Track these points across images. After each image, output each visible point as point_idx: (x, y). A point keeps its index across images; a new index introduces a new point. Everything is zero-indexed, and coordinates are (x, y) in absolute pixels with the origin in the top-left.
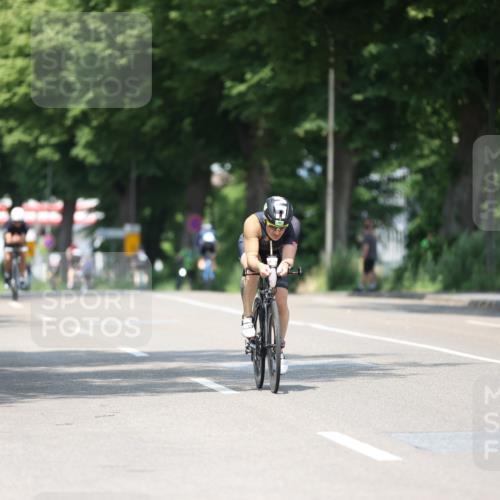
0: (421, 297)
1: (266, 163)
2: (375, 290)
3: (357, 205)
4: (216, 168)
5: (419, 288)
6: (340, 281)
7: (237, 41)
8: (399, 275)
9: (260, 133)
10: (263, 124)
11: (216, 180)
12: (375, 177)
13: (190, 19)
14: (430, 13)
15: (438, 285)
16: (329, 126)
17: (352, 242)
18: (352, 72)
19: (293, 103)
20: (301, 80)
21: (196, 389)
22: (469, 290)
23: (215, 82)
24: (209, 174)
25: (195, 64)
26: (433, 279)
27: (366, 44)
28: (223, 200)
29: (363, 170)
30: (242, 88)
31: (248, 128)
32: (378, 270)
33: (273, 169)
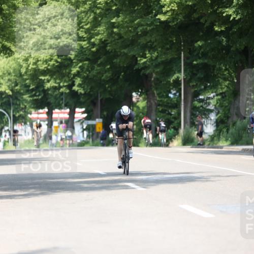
0: (222, 147)
1: (155, 92)
3: (194, 108)
4: (134, 94)
5: (221, 144)
6: (187, 141)
7: (142, 41)
8: (212, 138)
9: (153, 79)
10: (154, 75)
11: (134, 100)
12: (201, 97)
13: (122, 31)
14: (223, 29)
15: (229, 143)
16: (182, 76)
17: (193, 124)
18: (191, 53)
19: (168, 67)
20: (169, 57)
21: (127, 187)
22: (242, 144)
23: (134, 59)
24: (131, 97)
25: (126, 51)
26: (227, 140)
27: (197, 42)
28: (138, 107)
29: (196, 94)
30: (145, 60)
31: (147, 77)
32: (205, 136)
33: (158, 94)
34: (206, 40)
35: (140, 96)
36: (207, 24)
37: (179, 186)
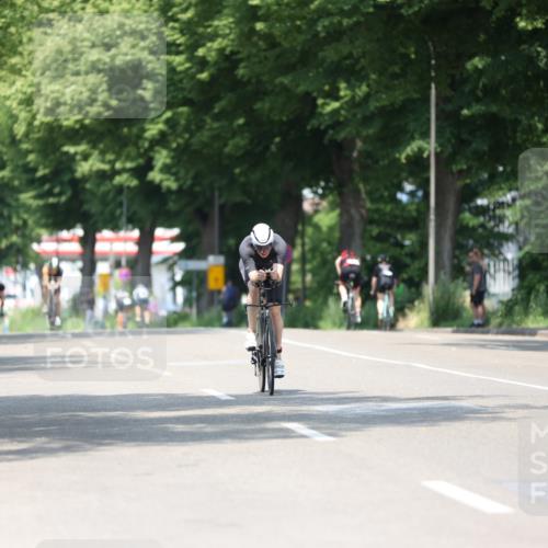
0: (533, 332)
1: (361, 187)
2: (482, 325)
3: (462, 231)
4: (307, 192)
5: (530, 323)
6: (444, 315)
7: (330, 54)
8: (509, 308)
9: (355, 154)
10: (359, 144)
11: (307, 207)
12: (481, 202)
13: (278, 29)
14: (539, 24)
16: (431, 146)
17: (458, 272)
18: (456, 84)
19: (396, 123)
20: (399, 97)
21: (287, 434)
23: (309, 101)
24: (300, 199)
27: (471, 57)
28: (317, 227)
29: (468, 194)
30: (335, 105)
31: (342, 148)
32: (489, 303)
33: (369, 193)
34: (495, 55)
35: (323, 197)
36: (499, 13)
37: (422, 431)
